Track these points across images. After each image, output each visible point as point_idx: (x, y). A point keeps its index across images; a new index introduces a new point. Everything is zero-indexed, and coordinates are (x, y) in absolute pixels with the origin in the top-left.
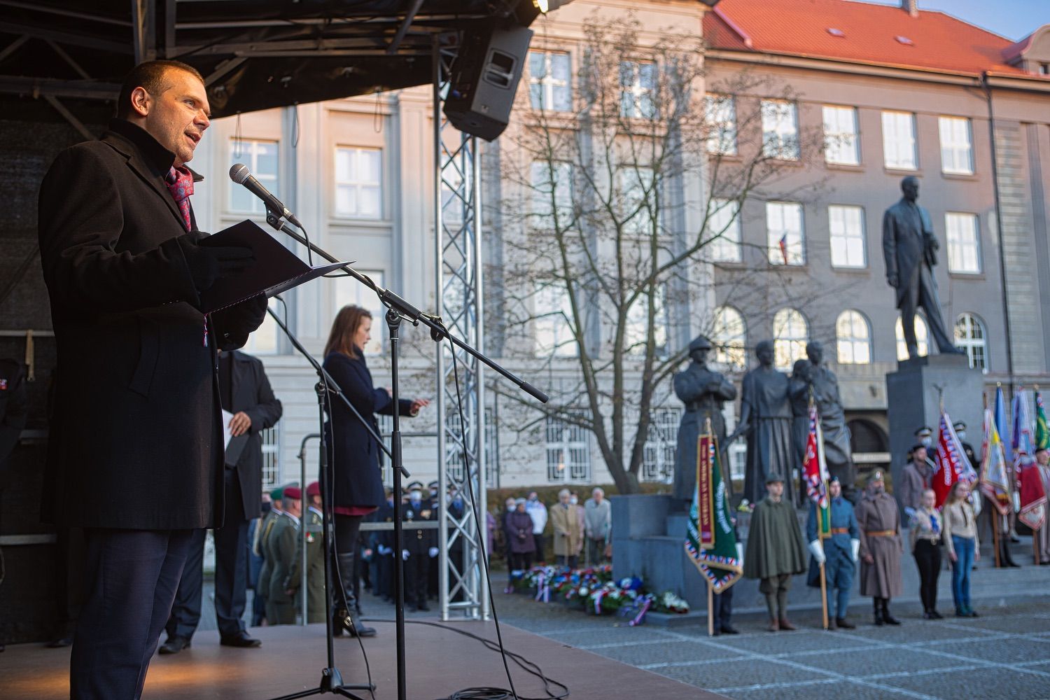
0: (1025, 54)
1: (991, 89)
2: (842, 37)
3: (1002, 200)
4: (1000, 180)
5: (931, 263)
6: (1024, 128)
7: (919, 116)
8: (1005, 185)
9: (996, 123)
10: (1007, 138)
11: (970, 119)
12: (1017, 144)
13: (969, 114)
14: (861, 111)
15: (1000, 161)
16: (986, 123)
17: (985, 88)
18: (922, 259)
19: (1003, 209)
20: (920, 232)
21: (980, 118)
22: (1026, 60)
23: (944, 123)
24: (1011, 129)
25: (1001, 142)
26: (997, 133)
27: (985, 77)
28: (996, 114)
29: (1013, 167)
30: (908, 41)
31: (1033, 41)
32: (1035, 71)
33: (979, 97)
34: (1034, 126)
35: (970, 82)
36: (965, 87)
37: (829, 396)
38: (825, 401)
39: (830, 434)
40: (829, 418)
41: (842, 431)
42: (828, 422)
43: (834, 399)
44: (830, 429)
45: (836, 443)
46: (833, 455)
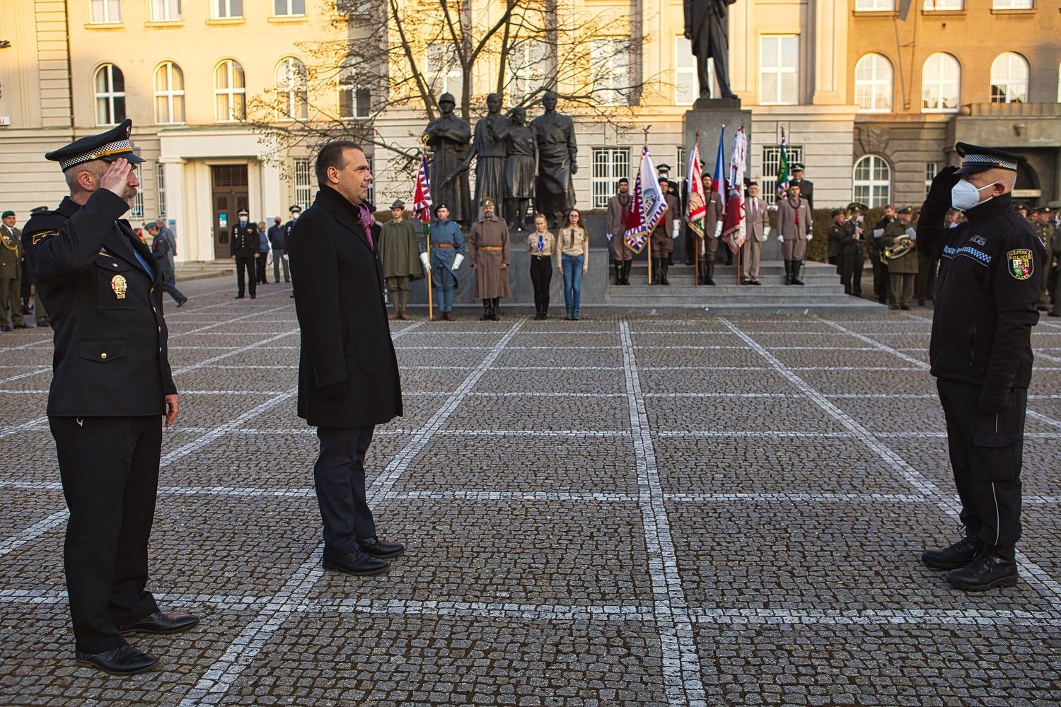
5: (719, 15)
18: (712, 11)
37: (553, 138)
38: (550, 143)
39: (552, 170)
40: (552, 156)
41: (563, 166)
42: (551, 160)
43: (558, 140)
44: (551, 165)
45: (556, 177)
46: (552, 187)
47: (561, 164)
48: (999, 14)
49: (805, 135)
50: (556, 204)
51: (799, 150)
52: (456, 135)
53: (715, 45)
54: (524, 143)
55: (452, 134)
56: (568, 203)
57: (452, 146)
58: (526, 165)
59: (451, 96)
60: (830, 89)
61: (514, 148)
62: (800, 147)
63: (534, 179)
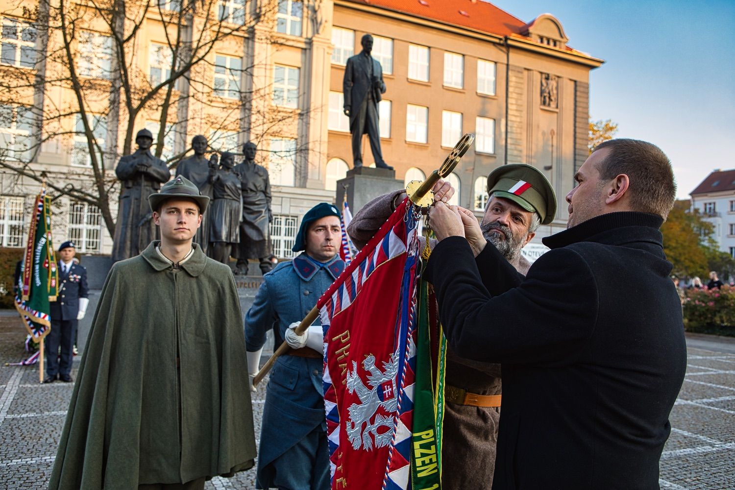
0: (531, 30)
1: (509, 47)
2: (427, 6)
3: (510, 112)
4: (510, 101)
5: (376, 101)
6: (526, 72)
7: (466, 57)
8: (512, 104)
9: (510, 67)
10: (516, 77)
11: (496, 63)
12: (521, 81)
13: (495, 60)
14: (432, 49)
15: (510, 89)
16: (505, 67)
17: (505, 45)
18: (370, 96)
19: (510, 118)
20: (369, 76)
21: (502, 63)
22: (531, 33)
23: (481, 63)
24: (519, 72)
25: (513, 79)
26: (510, 73)
27: (506, 39)
28: (511, 62)
29: (518, 94)
30: (467, 14)
31: (536, 22)
32: (535, 40)
33: (501, 50)
34: (532, 72)
35: (497, 41)
36: (494, 44)
37: (255, 186)
38: (251, 190)
39: (252, 216)
40: (253, 204)
41: (263, 215)
42: (251, 207)
43: (259, 189)
44: (253, 212)
45: (256, 224)
46: (252, 234)
47: (260, 212)
48: (410, 144)
49: (301, 208)
50: (255, 250)
51: (296, 219)
52: (158, 173)
53: (372, 124)
54: (233, 188)
55: (154, 170)
56: (267, 250)
57: (150, 184)
58: (235, 210)
59: (148, 132)
60: (317, 178)
61: (225, 191)
62: (297, 217)
63: (239, 224)
